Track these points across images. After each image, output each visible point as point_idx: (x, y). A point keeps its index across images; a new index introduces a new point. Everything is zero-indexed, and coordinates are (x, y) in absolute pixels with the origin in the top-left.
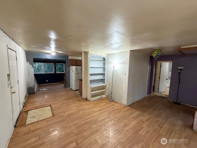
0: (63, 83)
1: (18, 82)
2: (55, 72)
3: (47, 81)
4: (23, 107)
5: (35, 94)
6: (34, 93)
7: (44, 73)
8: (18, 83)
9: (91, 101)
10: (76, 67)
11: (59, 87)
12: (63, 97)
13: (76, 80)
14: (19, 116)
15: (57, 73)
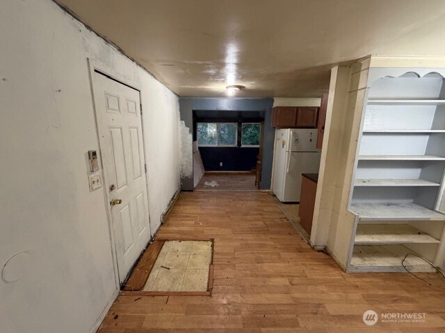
0: (254, 173)
1: (145, 168)
2: (239, 143)
3: (221, 164)
4: (162, 224)
5: (193, 194)
6: (192, 191)
7: (216, 145)
8: (146, 171)
9: (350, 270)
10: (294, 133)
11: (244, 182)
12: (249, 217)
13: (290, 173)
14: (144, 251)
15: (243, 146)
